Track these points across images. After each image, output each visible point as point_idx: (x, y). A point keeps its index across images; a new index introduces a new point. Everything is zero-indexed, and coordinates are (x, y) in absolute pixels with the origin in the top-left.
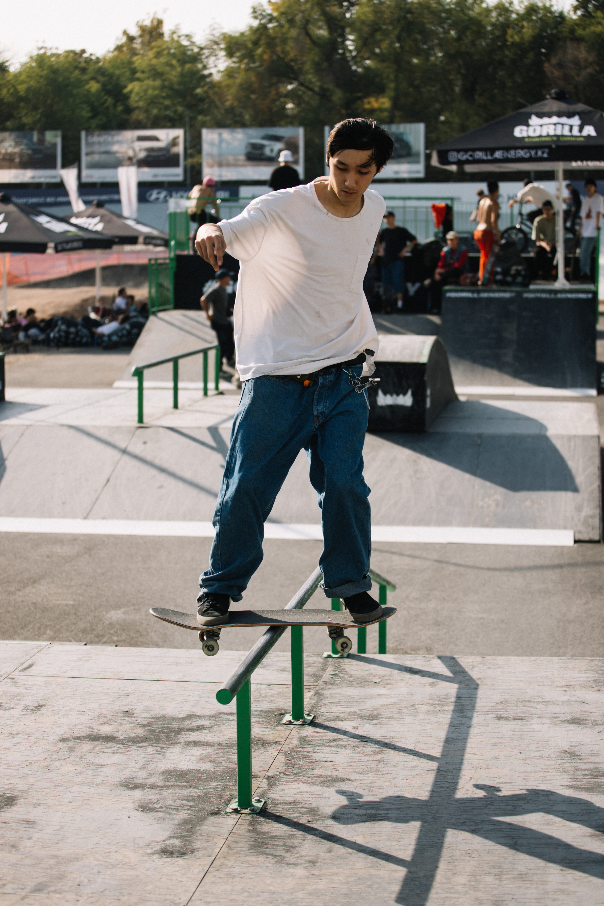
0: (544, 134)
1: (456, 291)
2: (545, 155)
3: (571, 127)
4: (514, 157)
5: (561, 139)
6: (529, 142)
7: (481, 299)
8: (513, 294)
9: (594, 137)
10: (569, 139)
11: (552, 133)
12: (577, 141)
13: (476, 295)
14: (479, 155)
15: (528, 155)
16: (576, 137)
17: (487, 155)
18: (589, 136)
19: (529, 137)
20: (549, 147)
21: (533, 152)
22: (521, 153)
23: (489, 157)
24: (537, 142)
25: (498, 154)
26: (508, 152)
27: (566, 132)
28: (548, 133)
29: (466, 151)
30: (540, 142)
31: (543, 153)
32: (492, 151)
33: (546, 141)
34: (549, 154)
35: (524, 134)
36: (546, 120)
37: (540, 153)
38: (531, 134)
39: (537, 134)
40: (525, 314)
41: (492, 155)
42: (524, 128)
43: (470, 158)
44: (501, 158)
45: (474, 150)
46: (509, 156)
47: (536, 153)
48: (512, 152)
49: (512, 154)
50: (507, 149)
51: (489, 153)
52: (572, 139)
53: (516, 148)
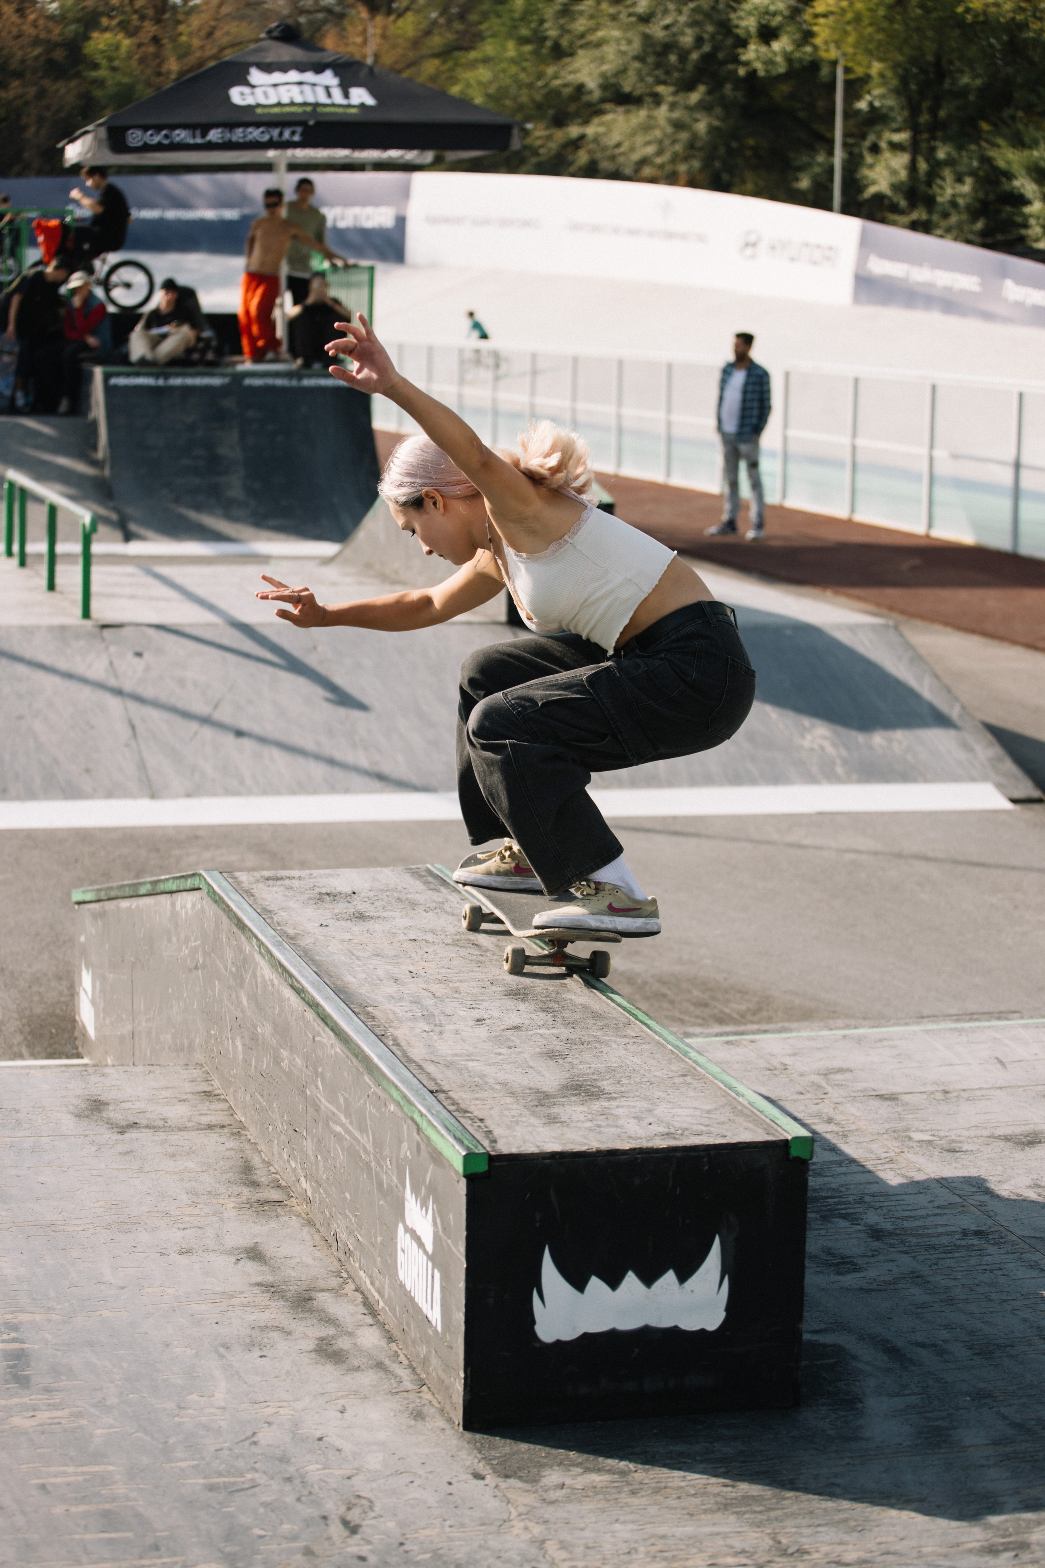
0: (285, 100)
1: (128, 375)
2: (297, 138)
3: (327, 89)
4: (241, 141)
5: (319, 110)
6: (264, 115)
7: (172, 389)
8: (226, 380)
9: (371, 107)
10: (328, 110)
11: (299, 99)
12: (346, 114)
13: (161, 382)
14: (181, 135)
15: (266, 138)
16: (340, 106)
17: (194, 137)
18: (362, 106)
19: (259, 105)
20: (303, 124)
21: (275, 132)
22: (255, 134)
23: (199, 140)
24: (276, 115)
25: (214, 135)
26: (231, 131)
27: (323, 99)
28: (291, 98)
29: (158, 128)
30: (282, 114)
31: (293, 133)
32: (205, 129)
33: (293, 114)
34: (302, 134)
35: (250, 101)
36: (277, 77)
37: (287, 134)
38: (262, 101)
39: (273, 100)
40: (251, 414)
41: (204, 135)
42: (246, 90)
43: (166, 142)
44: (220, 141)
45: (173, 127)
46: (234, 139)
47: (281, 134)
48: (239, 131)
49: (238, 135)
50: (231, 126)
51: (198, 132)
52: (332, 110)
53: (247, 125)
